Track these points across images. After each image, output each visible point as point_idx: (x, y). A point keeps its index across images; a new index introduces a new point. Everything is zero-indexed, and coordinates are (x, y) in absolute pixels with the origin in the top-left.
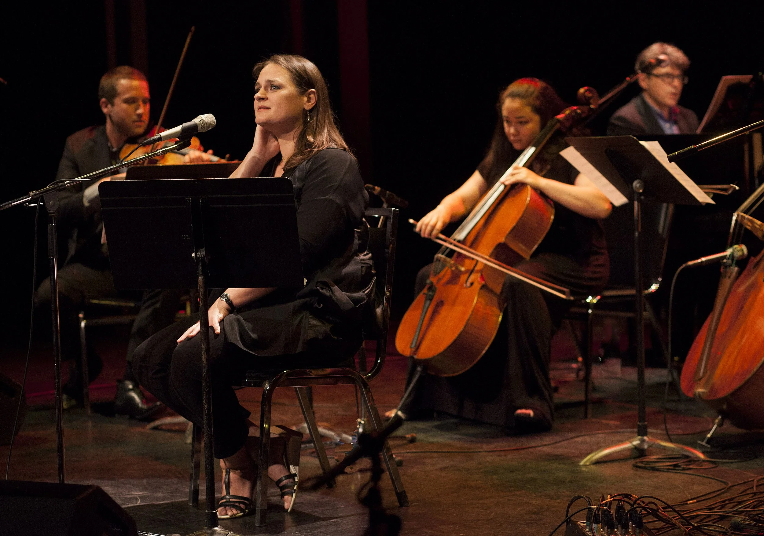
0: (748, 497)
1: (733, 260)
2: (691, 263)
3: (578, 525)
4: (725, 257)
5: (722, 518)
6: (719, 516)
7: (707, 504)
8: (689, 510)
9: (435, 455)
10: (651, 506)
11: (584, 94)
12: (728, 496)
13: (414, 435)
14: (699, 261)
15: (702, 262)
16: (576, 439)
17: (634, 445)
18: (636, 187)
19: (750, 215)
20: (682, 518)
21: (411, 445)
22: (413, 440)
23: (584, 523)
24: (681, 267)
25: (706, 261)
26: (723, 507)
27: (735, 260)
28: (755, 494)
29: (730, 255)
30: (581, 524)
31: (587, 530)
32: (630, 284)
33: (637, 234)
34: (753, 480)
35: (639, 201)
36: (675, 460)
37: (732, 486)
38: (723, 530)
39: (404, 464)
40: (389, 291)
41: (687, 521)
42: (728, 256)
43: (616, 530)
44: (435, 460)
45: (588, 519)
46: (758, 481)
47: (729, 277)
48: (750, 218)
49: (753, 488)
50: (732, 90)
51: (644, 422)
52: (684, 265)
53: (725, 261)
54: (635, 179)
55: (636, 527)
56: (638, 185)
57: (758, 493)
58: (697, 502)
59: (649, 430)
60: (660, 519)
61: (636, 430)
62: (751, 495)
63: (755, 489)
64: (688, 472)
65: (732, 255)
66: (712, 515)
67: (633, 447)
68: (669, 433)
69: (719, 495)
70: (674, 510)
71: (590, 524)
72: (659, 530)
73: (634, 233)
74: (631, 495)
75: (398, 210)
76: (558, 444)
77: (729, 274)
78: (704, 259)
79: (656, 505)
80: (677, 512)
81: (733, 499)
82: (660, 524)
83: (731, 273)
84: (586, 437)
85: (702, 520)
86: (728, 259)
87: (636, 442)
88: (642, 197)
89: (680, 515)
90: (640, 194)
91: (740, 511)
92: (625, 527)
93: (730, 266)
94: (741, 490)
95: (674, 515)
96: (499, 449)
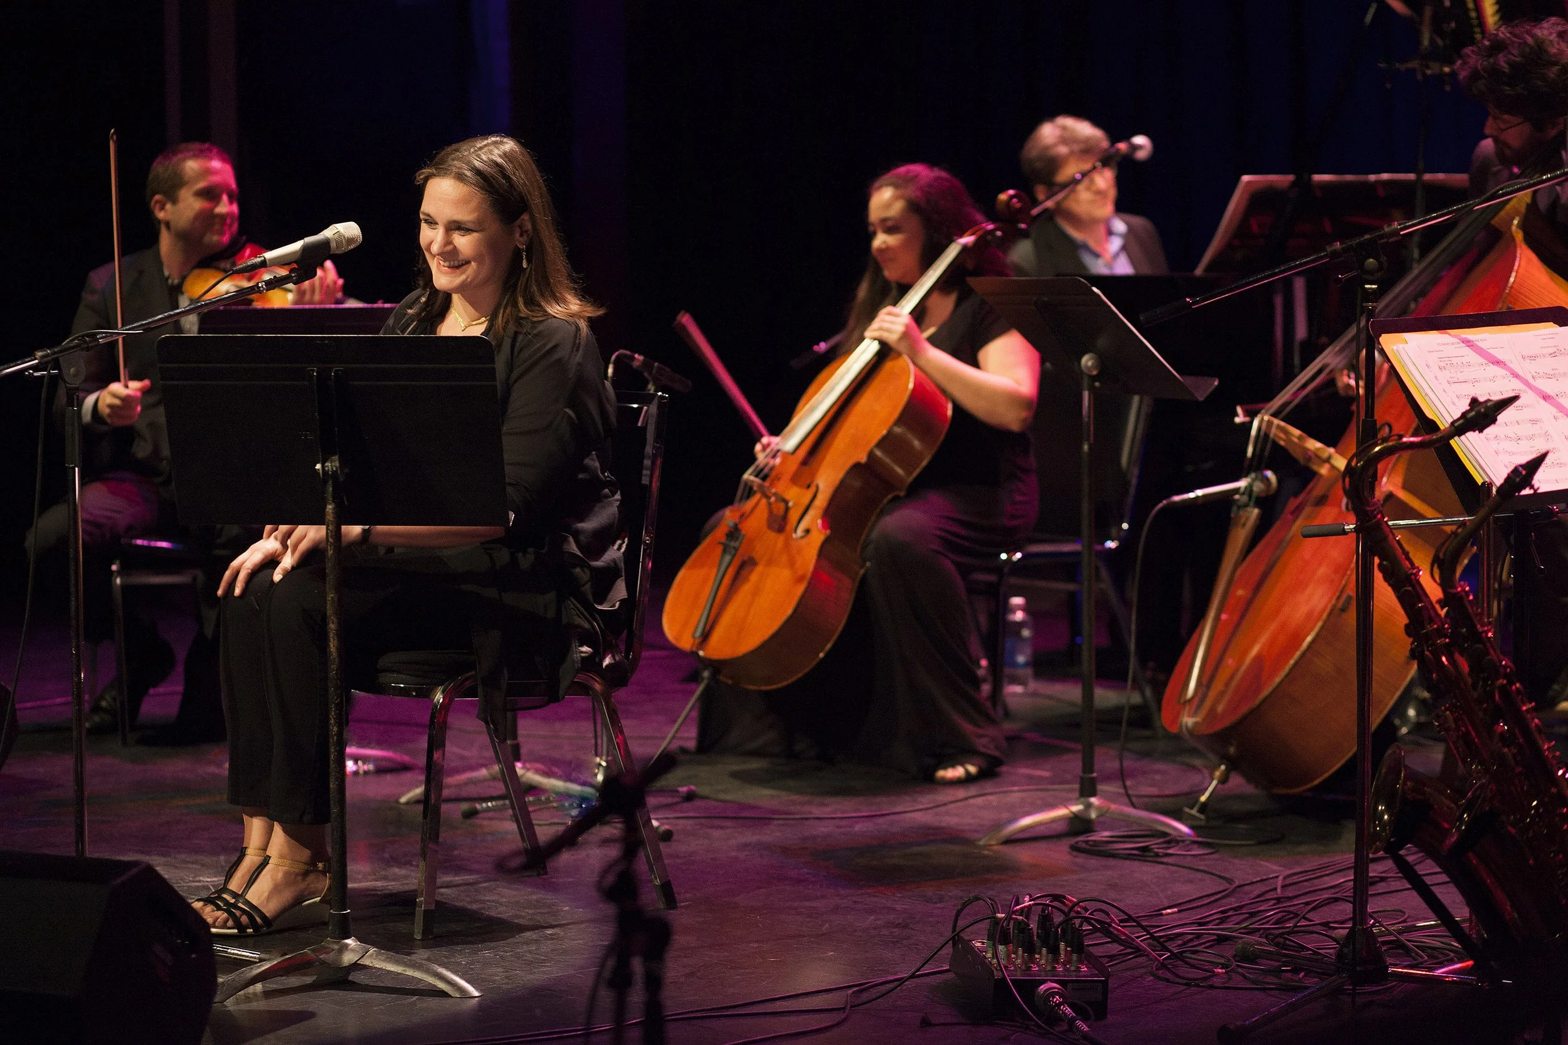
0: (1267, 905)
1: (1250, 496)
2: (1177, 498)
3: (972, 948)
4: (1236, 491)
5: (1221, 940)
6: (1215, 937)
7: (1196, 915)
8: (1165, 925)
9: (729, 823)
10: (1099, 916)
11: (1008, 203)
12: (1233, 902)
13: (693, 787)
14: (1192, 495)
15: (1197, 497)
16: (972, 801)
17: (1072, 812)
18: (1087, 366)
19: (1283, 420)
20: (1153, 937)
21: (686, 805)
22: (690, 797)
23: (983, 943)
24: (1160, 505)
25: (1204, 496)
26: (1222, 921)
27: (1254, 495)
28: (1279, 900)
29: (1246, 488)
30: (979, 944)
31: (989, 955)
32: (1073, 533)
33: (1086, 447)
34: (1277, 877)
35: (1092, 389)
36: (1144, 839)
37: (1239, 886)
38: (1222, 961)
39: (675, 837)
40: (651, 537)
41: (1161, 944)
42: (1242, 490)
43: (1037, 956)
44: (729, 831)
45: (990, 937)
46: (1285, 878)
47: (1244, 525)
48: (1282, 424)
49: (1275, 889)
50: (1259, 200)
51: (1092, 773)
52: (1165, 502)
53: (1237, 497)
54: (1084, 354)
55: (1072, 952)
56: (1090, 363)
57: (1284, 898)
58: (1179, 911)
59: (1101, 787)
60: (1115, 939)
61: (1077, 786)
62: (1274, 902)
63: (1279, 890)
64: (1165, 860)
65: (1249, 489)
66: (1203, 934)
67: (1072, 815)
68: (1130, 792)
69: (1216, 900)
70: (1139, 925)
71: (994, 945)
72: (1111, 957)
73: (1081, 447)
74: (1065, 897)
75: (667, 396)
76: (943, 809)
77: (1243, 520)
78: (1200, 492)
79: (1108, 915)
80: (1144, 928)
81: (1241, 907)
82: (1115, 948)
83: (1247, 519)
84: (990, 798)
85: (1185, 943)
86: (1243, 494)
87: (1076, 808)
88: (1097, 384)
89: (1148, 933)
90: (1093, 379)
91: (1253, 928)
92: (1054, 951)
93: (1246, 505)
94: (1256, 893)
95: (1138, 933)
96: (840, 815)
